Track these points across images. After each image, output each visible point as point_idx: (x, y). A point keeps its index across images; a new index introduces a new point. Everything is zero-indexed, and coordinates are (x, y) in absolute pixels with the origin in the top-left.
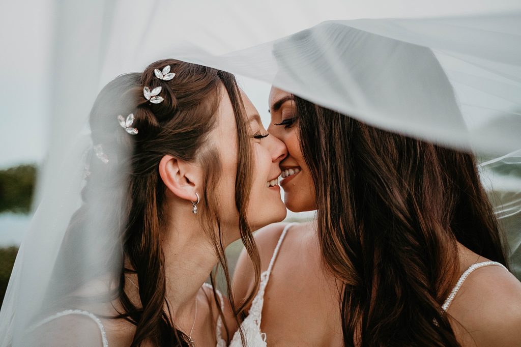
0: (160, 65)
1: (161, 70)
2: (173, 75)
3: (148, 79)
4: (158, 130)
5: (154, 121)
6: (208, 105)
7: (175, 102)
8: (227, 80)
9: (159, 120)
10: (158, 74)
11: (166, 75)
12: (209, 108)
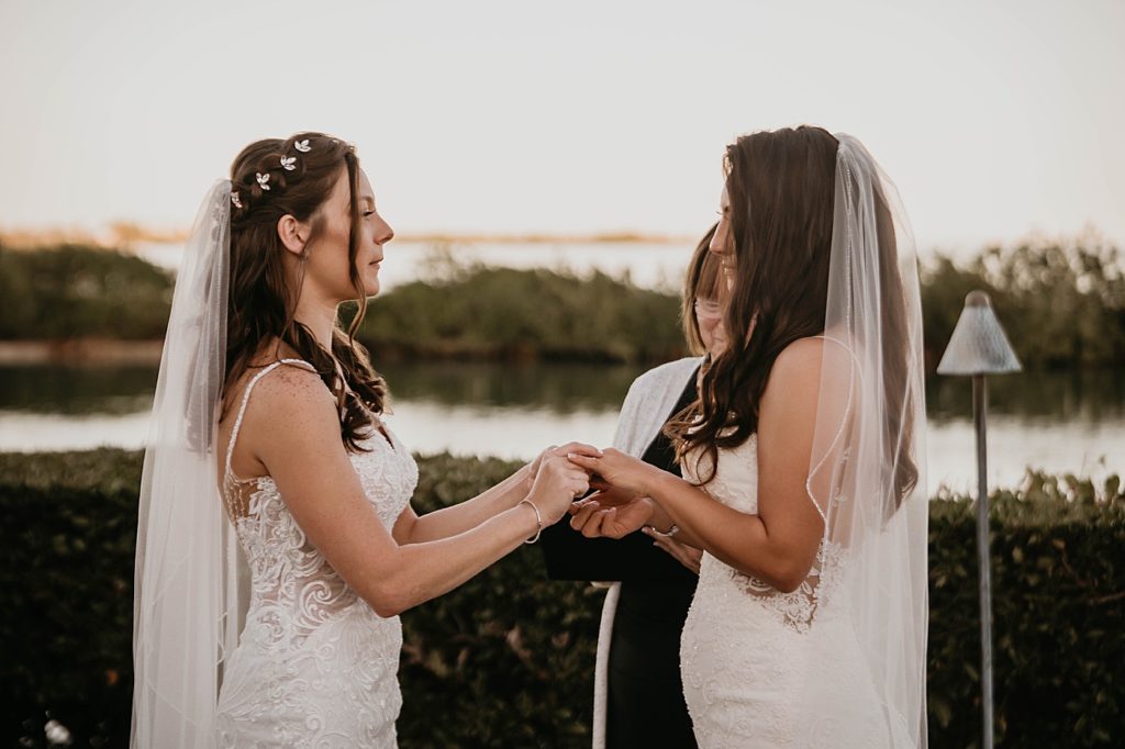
0: (300, 138)
1: (300, 143)
2: (309, 148)
3: (289, 148)
4: (284, 191)
5: (283, 184)
6: (329, 180)
7: (304, 171)
8: (351, 162)
9: (287, 184)
10: (297, 145)
11: (303, 147)
12: (329, 182)
